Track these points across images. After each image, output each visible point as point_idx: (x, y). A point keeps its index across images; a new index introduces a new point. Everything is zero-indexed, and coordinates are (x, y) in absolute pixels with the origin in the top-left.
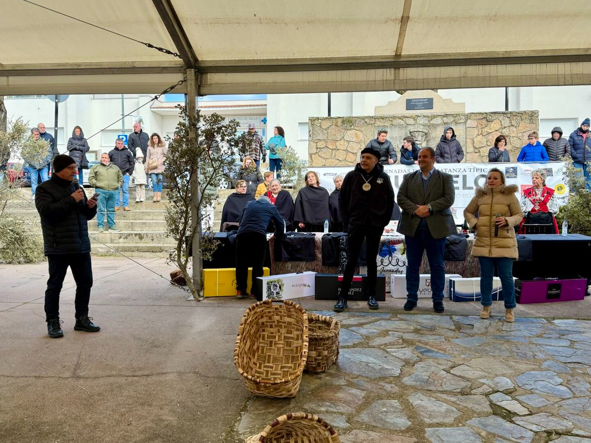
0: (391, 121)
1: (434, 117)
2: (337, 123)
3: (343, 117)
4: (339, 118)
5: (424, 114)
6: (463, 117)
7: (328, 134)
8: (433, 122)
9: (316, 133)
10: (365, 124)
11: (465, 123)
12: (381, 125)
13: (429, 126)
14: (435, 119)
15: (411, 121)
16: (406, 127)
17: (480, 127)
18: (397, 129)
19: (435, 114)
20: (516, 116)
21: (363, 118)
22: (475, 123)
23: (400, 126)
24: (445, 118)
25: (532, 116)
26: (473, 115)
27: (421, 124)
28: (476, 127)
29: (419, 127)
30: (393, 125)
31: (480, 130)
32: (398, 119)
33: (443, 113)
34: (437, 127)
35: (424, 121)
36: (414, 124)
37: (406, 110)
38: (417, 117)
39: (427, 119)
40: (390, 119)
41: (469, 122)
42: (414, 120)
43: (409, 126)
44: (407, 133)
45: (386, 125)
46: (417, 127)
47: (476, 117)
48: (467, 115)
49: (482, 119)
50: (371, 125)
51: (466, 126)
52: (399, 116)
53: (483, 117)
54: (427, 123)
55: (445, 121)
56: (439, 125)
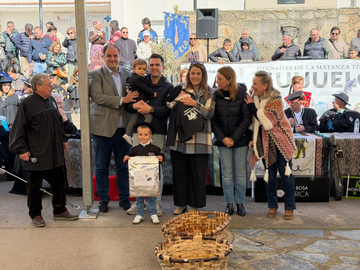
0: (262, 16)
1: (306, 11)
5: (296, 9)
6: (335, 12)
8: (304, 17)
10: (235, 19)
11: (337, 18)
12: (251, 19)
13: (300, 21)
14: (307, 14)
15: (283, 16)
16: (277, 22)
17: (351, 23)
18: (268, 24)
19: (307, 8)
21: (233, 13)
22: (346, 18)
23: (271, 21)
24: (317, 13)
26: (345, 10)
27: (292, 18)
28: (348, 22)
29: (290, 22)
30: (263, 20)
31: (351, 25)
32: (269, 13)
33: (315, 8)
34: (308, 22)
35: (296, 16)
36: (285, 18)
37: (278, 4)
38: (288, 11)
39: (299, 14)
40: (261, 14)
41: (341, 17)
42: (286, 15)
43: (281, 20)
44: (278, 28)
45: (256, 19)
46: (288, 23)
47: (348, 12)
48: (339, 10)
49: (354, 14)
50: (241, 20)
51: (338, 21)
52: (270, 10)
53: (355, 13)
54: (299, 18)
55: (316, 16)
56: (311, 20)
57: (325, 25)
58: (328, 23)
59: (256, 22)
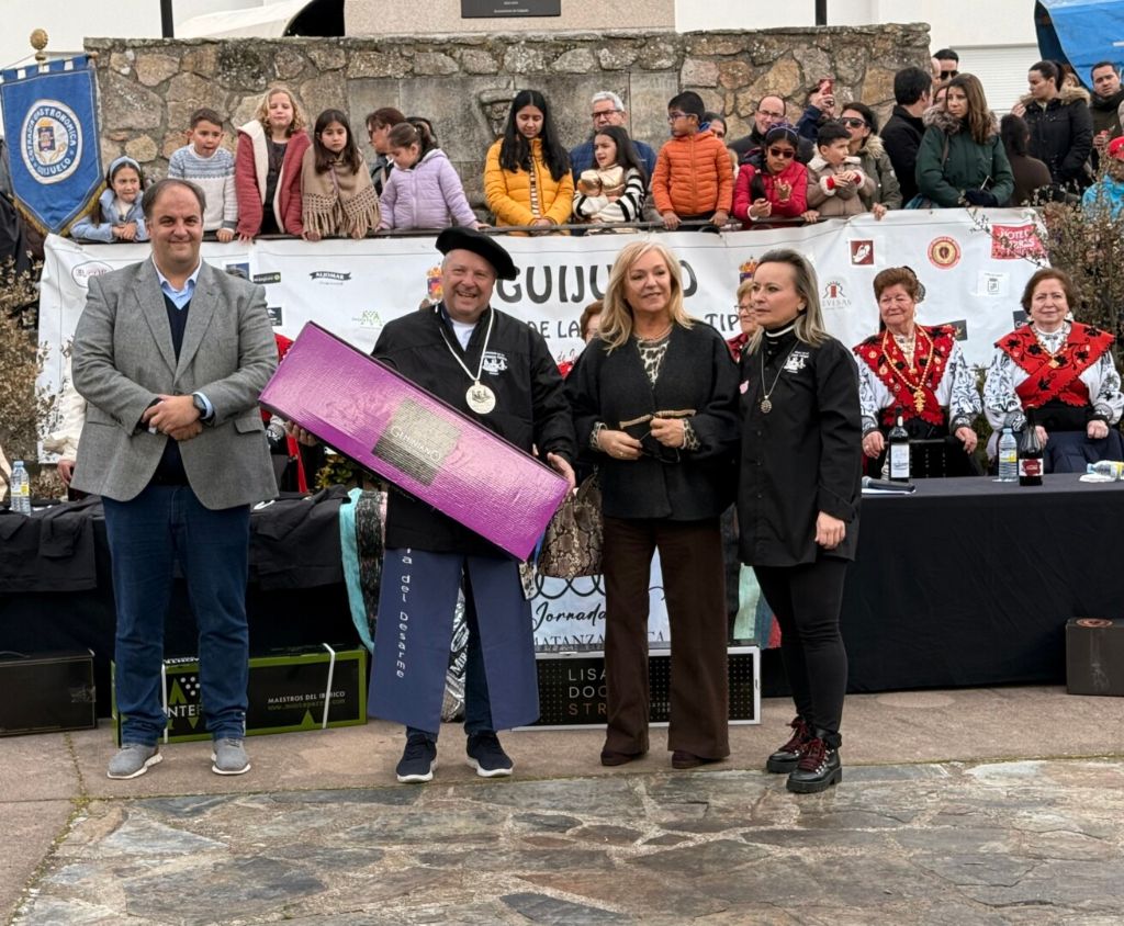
0: (410, 59)
1: (566, 44)
2: (198, 62)
3: (224, 42)
4: (205, 42)
5: (529, 35)
6: (670, 49)
7: (164, 105)
8: (561, 65)
9: (117, 102)
10: (310, 70)
11: (676, 69)
12: (371, 72)
13: (548, 81)
14: (569, 55)
15: (485, 62)
16: (464, 84)
17: (727, 85)
18: (432, 89)
19: (570, 34)
20: (851, 43)
21: (302, 47)
22: (709, 70)
23: (443, 78)
24: (605, 51)
25: (908, 44)
26: (704, 40)
27: (518, 70)
28: (714, 84)
29: (512, 86)
30: (415, 75)
31: (728, 95)
32: (435, 51)
33: (597, 32)
34: (576, 84)
35: (530, 61)
36: (492, 70)
37: (463, 17)
38: (502, 45)
39: (540, 52)
40: (405, 53)
41: (690, 65)
42: (495, 57)
43: (478, 78)
44: (470, 106)
45: (389, 72)
46: (504, 86)
47: (715, 48)
48: (682, 42)
49: (734, 55)
50: (334, 73)
51: (679, 80)
52: (435, 39)
53: (740, 49)
54: (540, 67)
55: (604, 63)
56: (584, 77)
57: (636, 96)
58: (645, 89)
59: (386, 84)
